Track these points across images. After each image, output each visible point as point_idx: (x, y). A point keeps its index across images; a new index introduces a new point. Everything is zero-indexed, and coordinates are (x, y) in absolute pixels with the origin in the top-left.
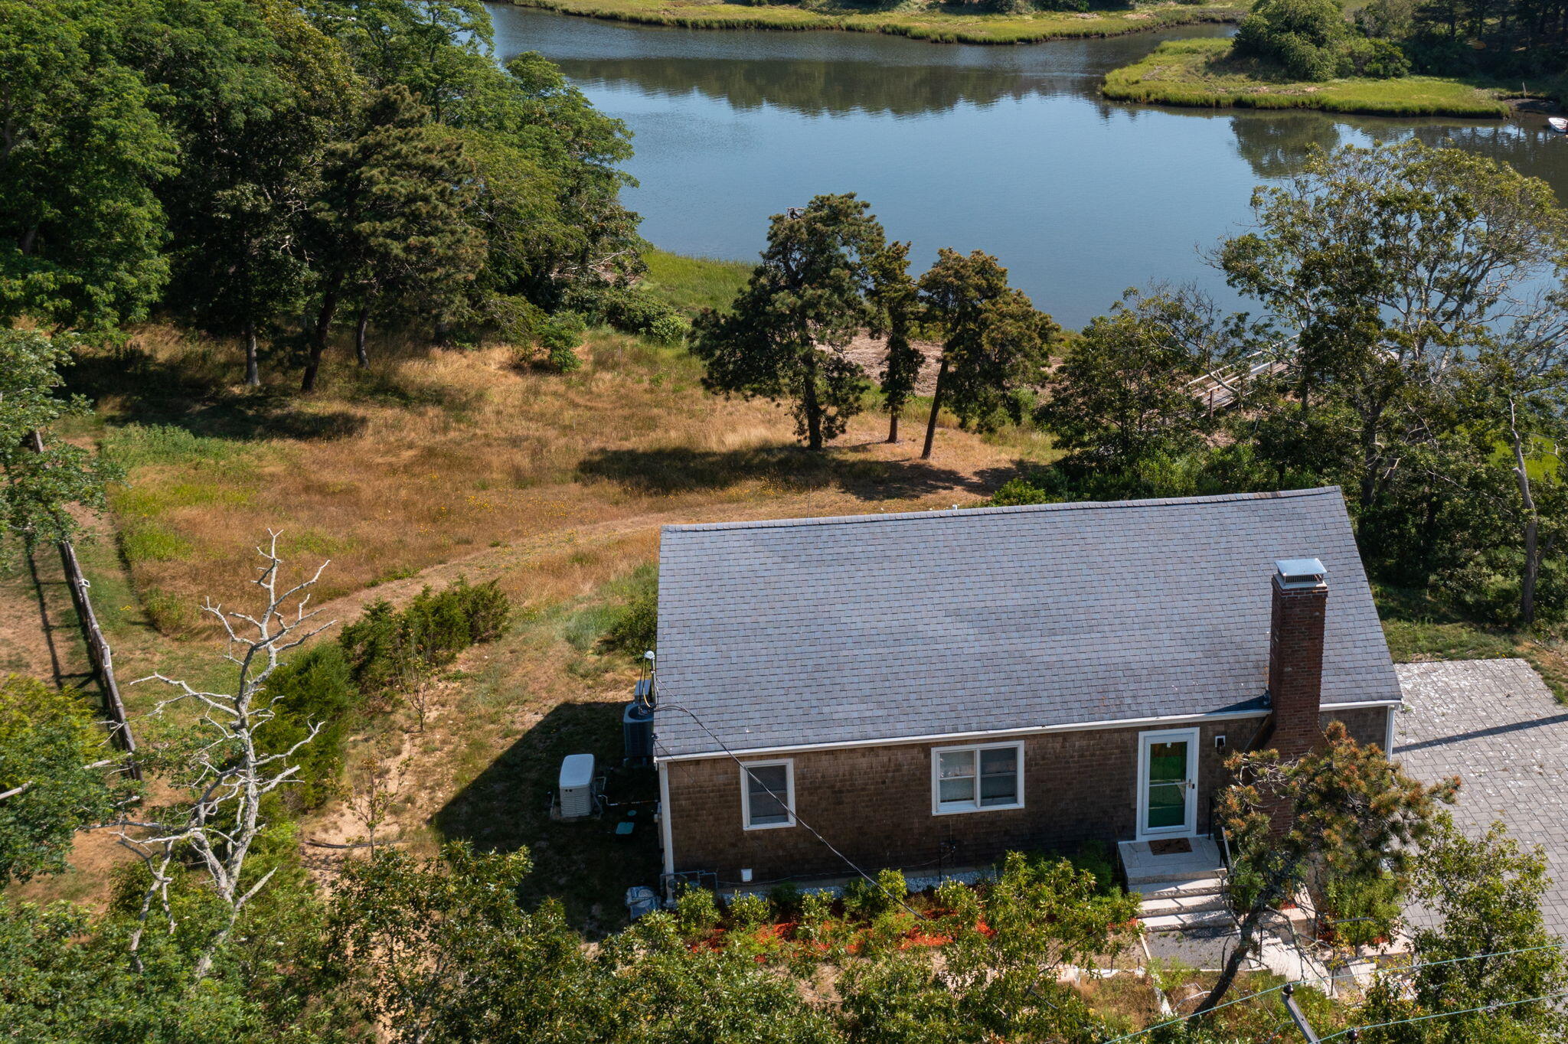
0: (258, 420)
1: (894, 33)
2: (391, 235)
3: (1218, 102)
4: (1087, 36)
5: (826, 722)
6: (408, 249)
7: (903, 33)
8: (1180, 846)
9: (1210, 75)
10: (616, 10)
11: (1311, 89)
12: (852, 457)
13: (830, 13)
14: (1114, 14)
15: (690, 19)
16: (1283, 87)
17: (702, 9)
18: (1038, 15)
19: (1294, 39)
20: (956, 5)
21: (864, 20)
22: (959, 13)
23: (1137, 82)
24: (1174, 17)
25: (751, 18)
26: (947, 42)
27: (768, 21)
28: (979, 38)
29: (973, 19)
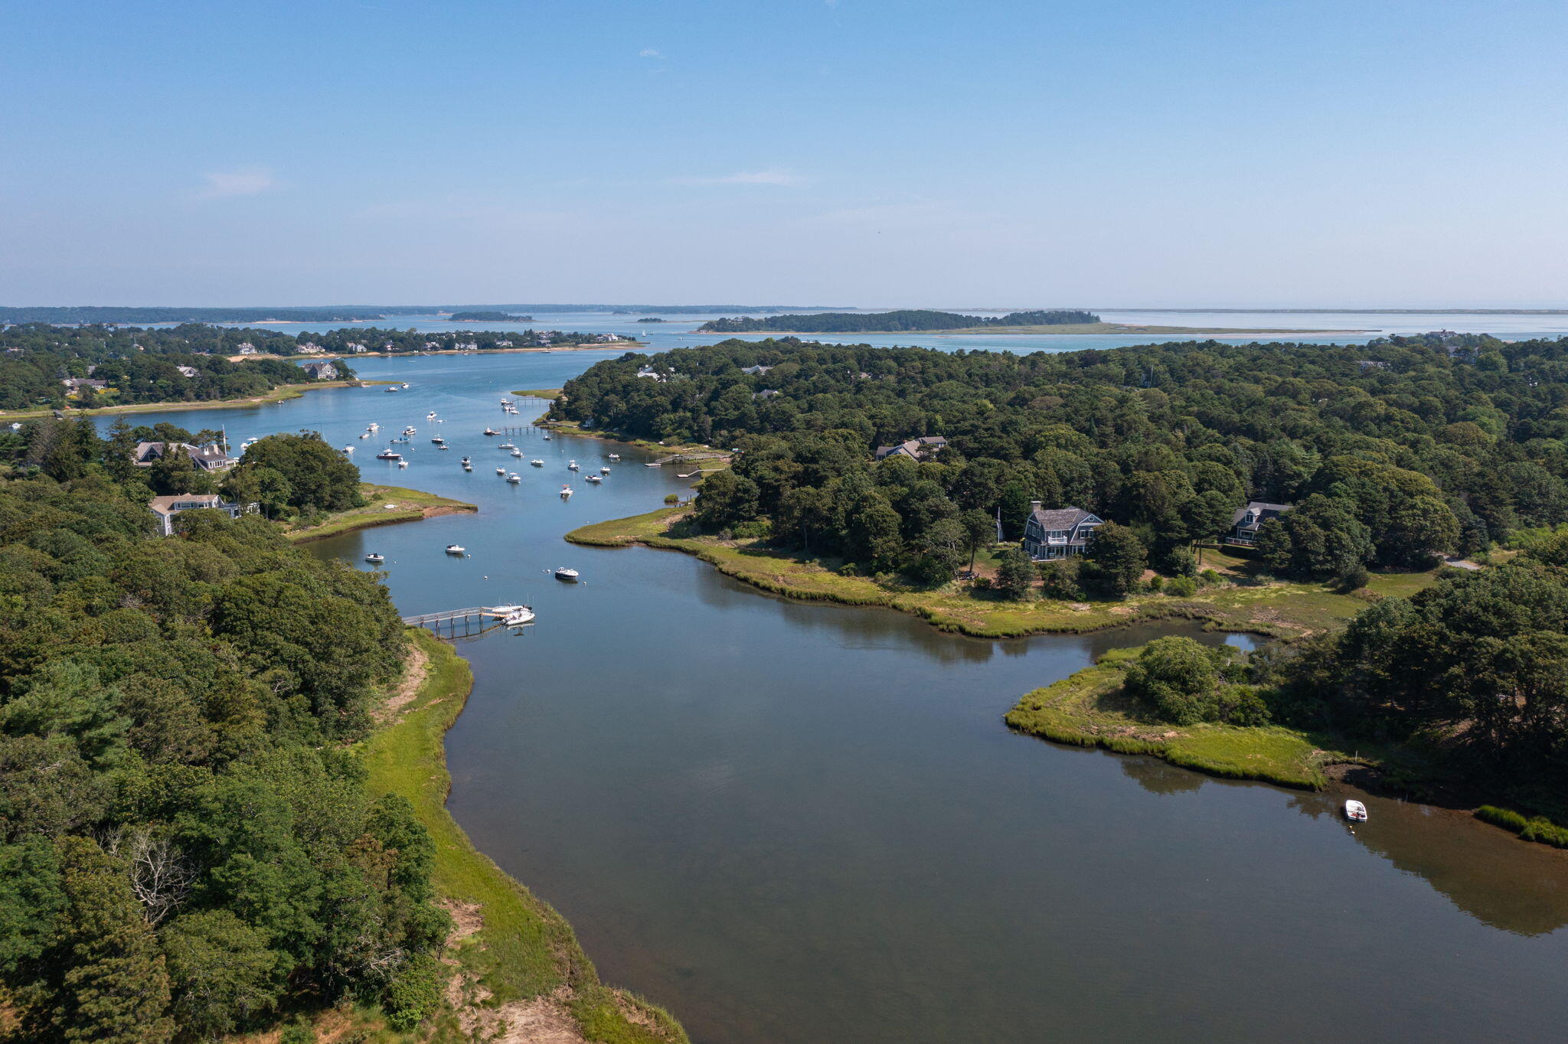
1: (921, 616)
3: (1083, 741)
7: (926, 616)
10: (749, 574)
11: (1170, 734)
13: (891, 589)
14: (1104, 605)
15: (789, 588)
16: (1148, 728)
17: (806, 577)
18: (1042, 604)
19: (1165, 688)
20: (982, 591)
21: (908, 600)
22: (982, 599)
23: (1038, 708)
24: (1152, 612)
25: (830, 590)
26: (951, 632)
27: (840, 596)
28: (974, 631)
29: (988, 606)
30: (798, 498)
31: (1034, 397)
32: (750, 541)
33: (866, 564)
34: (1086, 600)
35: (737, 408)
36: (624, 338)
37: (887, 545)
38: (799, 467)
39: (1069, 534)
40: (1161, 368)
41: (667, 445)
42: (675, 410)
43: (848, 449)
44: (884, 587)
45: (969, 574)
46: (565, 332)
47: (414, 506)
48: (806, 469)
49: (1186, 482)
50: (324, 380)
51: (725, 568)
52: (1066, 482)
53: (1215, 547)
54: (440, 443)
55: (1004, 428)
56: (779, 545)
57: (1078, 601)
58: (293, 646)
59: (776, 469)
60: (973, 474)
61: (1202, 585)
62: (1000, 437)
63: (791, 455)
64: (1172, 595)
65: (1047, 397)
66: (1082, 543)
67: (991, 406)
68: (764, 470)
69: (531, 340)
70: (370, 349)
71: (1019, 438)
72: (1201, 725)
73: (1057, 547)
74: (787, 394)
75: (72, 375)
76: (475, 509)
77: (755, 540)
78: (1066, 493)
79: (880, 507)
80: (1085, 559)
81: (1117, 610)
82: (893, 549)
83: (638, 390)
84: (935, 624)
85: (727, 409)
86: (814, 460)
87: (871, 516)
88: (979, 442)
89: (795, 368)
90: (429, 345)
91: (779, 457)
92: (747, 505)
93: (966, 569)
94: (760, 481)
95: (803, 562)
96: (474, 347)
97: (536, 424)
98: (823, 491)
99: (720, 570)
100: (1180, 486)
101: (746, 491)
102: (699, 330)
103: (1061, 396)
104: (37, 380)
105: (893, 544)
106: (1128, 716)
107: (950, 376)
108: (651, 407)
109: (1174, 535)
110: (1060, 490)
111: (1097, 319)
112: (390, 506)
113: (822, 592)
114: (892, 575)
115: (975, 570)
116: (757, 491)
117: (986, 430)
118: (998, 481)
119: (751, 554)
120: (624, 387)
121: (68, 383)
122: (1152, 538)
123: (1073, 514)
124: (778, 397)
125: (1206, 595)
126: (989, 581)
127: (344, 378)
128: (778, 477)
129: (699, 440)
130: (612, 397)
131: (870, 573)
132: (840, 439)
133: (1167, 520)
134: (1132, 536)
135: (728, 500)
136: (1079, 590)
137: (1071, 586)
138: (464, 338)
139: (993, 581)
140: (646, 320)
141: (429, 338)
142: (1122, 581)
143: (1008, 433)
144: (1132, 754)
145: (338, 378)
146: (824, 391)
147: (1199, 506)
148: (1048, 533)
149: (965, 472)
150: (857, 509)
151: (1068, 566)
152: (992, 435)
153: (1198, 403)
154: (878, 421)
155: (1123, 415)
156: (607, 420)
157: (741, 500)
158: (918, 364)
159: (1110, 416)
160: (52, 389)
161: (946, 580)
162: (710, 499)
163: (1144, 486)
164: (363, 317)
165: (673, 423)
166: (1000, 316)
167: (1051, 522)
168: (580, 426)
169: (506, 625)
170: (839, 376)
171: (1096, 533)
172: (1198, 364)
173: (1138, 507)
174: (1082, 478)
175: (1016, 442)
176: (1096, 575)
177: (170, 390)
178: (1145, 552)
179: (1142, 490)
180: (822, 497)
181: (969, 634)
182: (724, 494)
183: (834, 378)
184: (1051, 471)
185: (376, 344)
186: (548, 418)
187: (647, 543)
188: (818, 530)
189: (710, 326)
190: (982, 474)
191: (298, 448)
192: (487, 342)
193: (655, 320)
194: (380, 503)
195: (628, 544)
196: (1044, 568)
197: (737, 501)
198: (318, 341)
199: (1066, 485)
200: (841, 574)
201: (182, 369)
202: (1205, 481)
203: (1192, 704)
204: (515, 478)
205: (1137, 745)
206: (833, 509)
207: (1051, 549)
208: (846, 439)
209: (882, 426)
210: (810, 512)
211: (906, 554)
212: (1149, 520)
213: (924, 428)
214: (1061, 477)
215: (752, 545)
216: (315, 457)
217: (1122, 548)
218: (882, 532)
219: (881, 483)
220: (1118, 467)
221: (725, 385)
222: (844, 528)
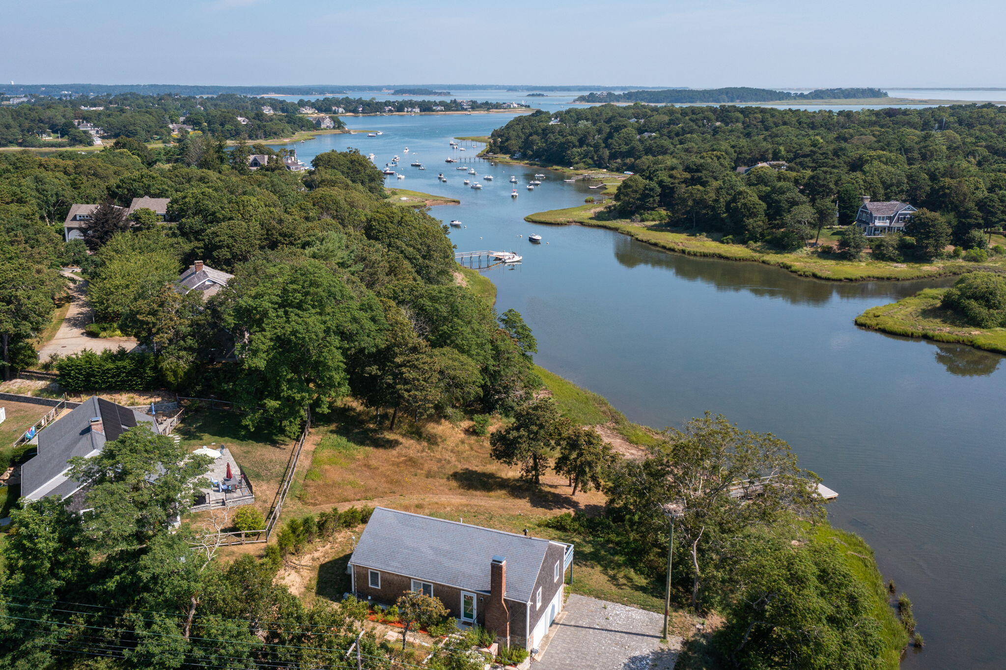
0: (370, 439)
1: (784, 267)
2: (406, 390)
3: (912, 334)
4: (888, 279)
5: (388, 565)
6: (410, 396)
7: (787, 267)
8: (469, 624)
9: (920, 318)
10: (657, 241)
11: (975, 332)
12: (548, 489)
13: (759, 252)
14: (917, 265)
15: (688, 250)
16: (960, 329)
17: (699, 244)
18: (870, 263)
19: (973, 303)
20: (826, 254)
21: (773, 258)
22: (826, 258)
23: (878, 316)
24: (953, 270)
25: (717, 251)
26: (807, 276)
27: (724, 254)
28: (824, 276)
29: (831, 262)
30: (691, 193)
31: (852, 136)
32: (653, 223)
33: (741, 236)
34: (903, 262)
35: (627, 144)
36: (522, 106)
37: (757, 223)
38: (688, 175)
39: (891, 219)
40: (952, 119)
41: (577, 169)
42: (581, 146)
43: (721, 164)
44: (755, 250)
45: (815, 244)
46: (479, 102)
47: (419, 199)
48: (693, 177)
49: (982, 186)
50: (325, 129)
51: (640, 238)
52: (886, 186)
53: (1001, 234)
54: (419, 166)
55: (836, 153)
56: (674, 226)
57: (898, 262)
58: (411, 249)
59: (671, 176)
60: (819, 178)
61: (992, 256)
62: (832, 159)
63: (681, 167)
64: (969, 261)
65: (863, 137)
66: (901, 225)
67: (821, 141)
68: (664, 176)
69: (455, 106)
70: (347, 111)
71: (847, 160)
72: (998, 329)
73: (881, 227)
74: (662, 135)
75: (172, 122)
76: (458, 202)
77: (657, 223)
78: (886, 194)
79: (752, 199)
80: (904, 235)
81: (926, 268)
82: (760, 226)
83: (553, 133)
84: (795, 272)
85: (620, 145)
86: (698, 171)
87: (745, 204)
88: (817, 163)
89: (666, 118)
90: (387, 109)
91: (672, 169)
92: (651, 199)
93: (813, 241)
94: (660, 183)
95: (694, 235)
96: (417, 110)
97: (479, 156)
98: (708, 188)
99: (637, 239)
100: (977, 188)
101: (652, 190)
102: (575, 101)
103: (874, 135)
104: (153, 124)
105: (761, 223)
106: (944, 322)
107: (785, 123)
108: (564, 143)
109: (972, 221)
110: (882, 191)
111: (886, 94)
112: (404, 198)
113: (712, 252)
114: (759, 244)
115: (820, 242)
116: (659, 190)
117: (822, 154)
118: (836, 184)
119: (656, 230)
120: (543, 130)
121: (171, 126)
122: (955, 222)
123: (895, 206)
124: (655, 138)
125: (995, 262)
126: (831, 248)
127: (339, 128)
128: (673, 181)
129: (599, 165)
130: (535, 137)
131: (744, 242)
132: (715, 159)
133: (967, 210)
134: (942, 220)
135: (638, 196)
136: (898, 255)
137: (892, 252)
138: (412, 104)
139: (835, 247)
140: (533, 95)
141: (387, 103)
142: (931, 249)
143: (838, 156)
144: (948, 342)
145: (334, 128)
146: (691, 132)
147: (993, 201)
148: (875, 218)
149: (812, 177)
150: (734, 200)
151: (892, 239)
152: (826, 158)
153: (986, 140)
154: (738, 150)
155: (926, 147)
156: (531, 153)
157: (648, 196)
158: (759, 116)
159: (917, 147)
160: (163, 130)
161: (799, 247)
162: (627, 195)
163: (948, 188)
164: (332, 92)
165: (580, 155)
166: (806, 93)
167: (878, 210)
168: (510, 157)
169: (504, 262)
170: (700, 123)
171: (913, 217)
172: (982, 116)
173: (944, 202)
174: (899, 183)
175: (845, 163)
176: (911, 246)
177: (234, 133)
178: (950, 231)
179: (947, 191)
180: (708, 192)
181: (820, 278)
182: (636, 191)
183: (696, 124)
184: (876, 178)
185: (351, 108)
186: (488, 152)
187: (582, 224)
188: (705, 214)
189: (582, 99)
190: (825, 179)
191: (348, 157)
192: (426, 108)
193: (539, 95)
194: (396, 197)
195: (568, 223)
196: (872, 241)
197: (645, 196)
198: (313, 105)
199: (886, 189)
200: (722, 242)
201: (239, 119)
202: (996, 186)
203: (992, 315)
204: (479, 186)
205: (952, 338)
206: (716, 201)
207: (876, 229)
208: (719, 158)
209: (740, 153)
210: (700, 203)
211: (769, 231)
212: (952, 210)
213: (771, 156)
214: (883, 183)
215: (655, 225)
216: (360, 164)
217: (934, 226)
218: (753, 215)
219: (750, 184)
220: (927, 177)
221: (617, 129)
222: (724, 213)
